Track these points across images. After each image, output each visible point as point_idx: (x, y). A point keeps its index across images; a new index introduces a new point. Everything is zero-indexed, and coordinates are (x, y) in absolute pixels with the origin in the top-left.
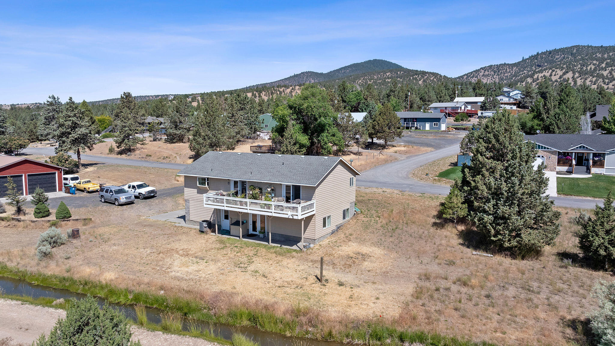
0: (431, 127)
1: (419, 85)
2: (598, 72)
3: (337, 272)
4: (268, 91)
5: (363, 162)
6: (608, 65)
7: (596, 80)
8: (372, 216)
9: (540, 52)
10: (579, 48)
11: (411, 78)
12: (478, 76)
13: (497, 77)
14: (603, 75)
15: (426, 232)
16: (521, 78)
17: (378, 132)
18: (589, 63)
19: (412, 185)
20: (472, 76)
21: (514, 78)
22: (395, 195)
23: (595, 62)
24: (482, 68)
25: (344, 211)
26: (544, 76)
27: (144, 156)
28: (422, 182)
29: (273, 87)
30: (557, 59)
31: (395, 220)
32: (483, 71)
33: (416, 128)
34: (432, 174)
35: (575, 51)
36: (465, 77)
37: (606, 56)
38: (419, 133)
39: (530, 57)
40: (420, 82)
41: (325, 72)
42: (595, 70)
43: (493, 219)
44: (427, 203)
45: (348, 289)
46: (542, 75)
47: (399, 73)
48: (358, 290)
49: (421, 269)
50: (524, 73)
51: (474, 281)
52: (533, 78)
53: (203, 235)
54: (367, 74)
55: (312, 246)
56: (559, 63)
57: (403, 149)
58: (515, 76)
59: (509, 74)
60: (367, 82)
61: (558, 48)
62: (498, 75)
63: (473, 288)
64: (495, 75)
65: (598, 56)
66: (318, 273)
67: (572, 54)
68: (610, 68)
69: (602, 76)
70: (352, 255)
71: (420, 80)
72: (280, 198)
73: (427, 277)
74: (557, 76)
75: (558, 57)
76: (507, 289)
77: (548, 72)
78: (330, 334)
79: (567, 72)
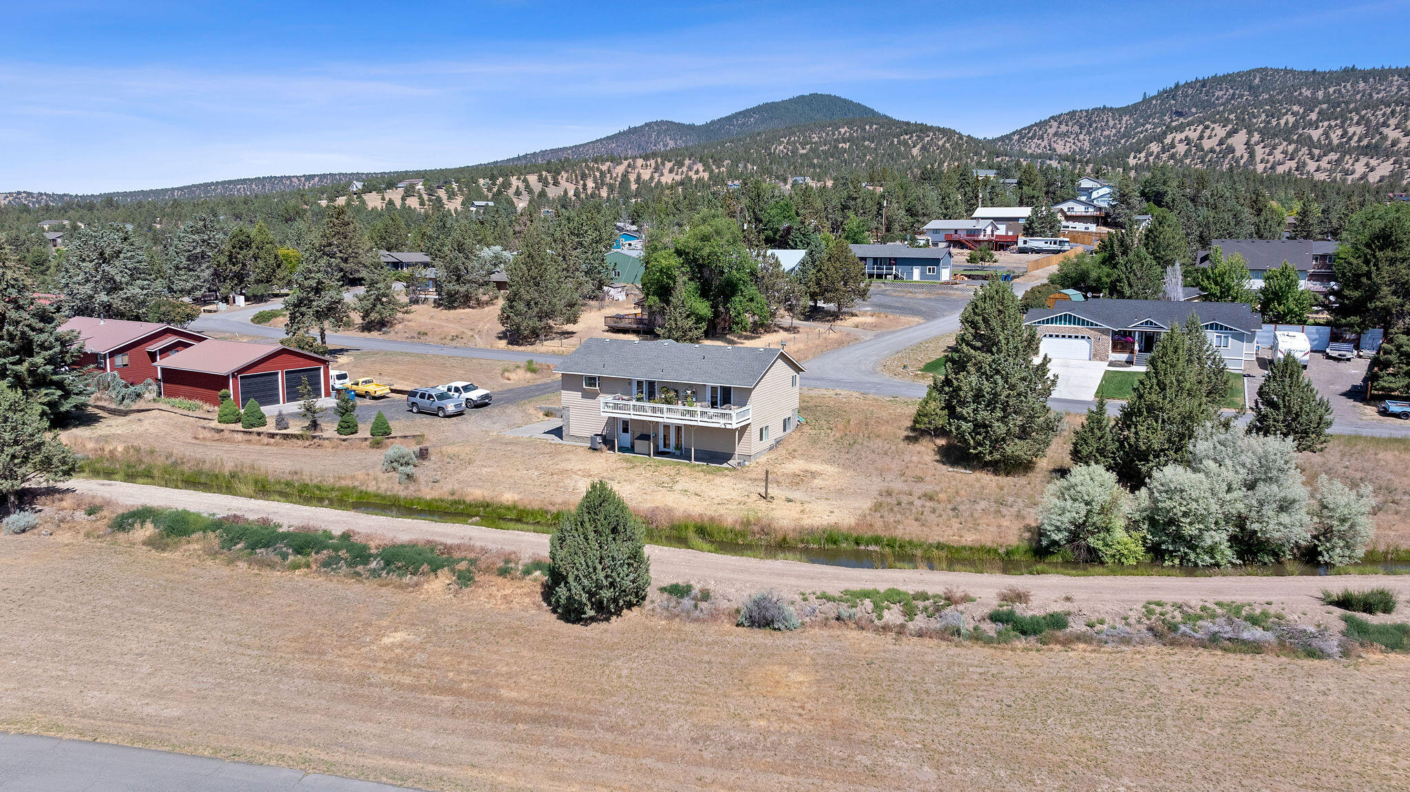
0: (922, 274)
1: (913, 156)
2: (1300, 131)
3: (782, 490)
4: (574, 171)
5: (802, 346)
6: (1323, 116)
7: (1296, 151)
8: (821, 428)
9: (1182, 83)
10: (1266, 75)
11: (896, 140)
12: (1045, 136)
13: (1087, 138)
14: (1310, 137)
15: (894, 448)
16: (1139, 142)
17: (826, 290)
18: (1284, 111)
19: (879, 384)
20: (1030, 135)
21: (1123, 141)
22: (853, 400)
23: (1295, 108)
24: (1052, 118)
25: (785, 420)
26: (1187, 138)
27: (416, 335)
28: (897, 379)
29: (586, 161)
30: (1218, 99)
31: (853, 433)
32: (1055, 124)
33: (896, 277)
34: (913, 366)
35: (1257, 81)
36: (1016, 137)
37: (1320, 94)
38: (900, 286)
39: (1160, 94)
40: (915, 151)
41: (700, 121)
42: (1296, 125)
43: (972, 427)
44: (899, 410)
45: (798, 504)
46: (1183, 136)
47: (867, 127)
48: (810, 505)
49: (883, 486)
50: (1146, 131)
51: (942, 496)
52: (1162, 143)
53: (597, 453)
54: (796, 130)
55: (747, 463)
56: (1221, 108)
57: (869, 320)
58: (1126, 135)
59: (1114, 131)
60: (797, 149)
61: (1220, 74)
62: (1089, 133)
63: (939, 502)
64: (1081, 133)
65: (1305, 94)
66: (763, 491)
67: (1250, 88)
68: (1326, 124)
69: (1308, 142)
70: (798, 473)
71: (914, 147)
72: (703, 403)
73: (889, 494)
74: (1214, 139)
75: (1221, 93)
76: (978, 503)
77: (1195, 130)
78: (784, 539)
79: (1235, 131)
